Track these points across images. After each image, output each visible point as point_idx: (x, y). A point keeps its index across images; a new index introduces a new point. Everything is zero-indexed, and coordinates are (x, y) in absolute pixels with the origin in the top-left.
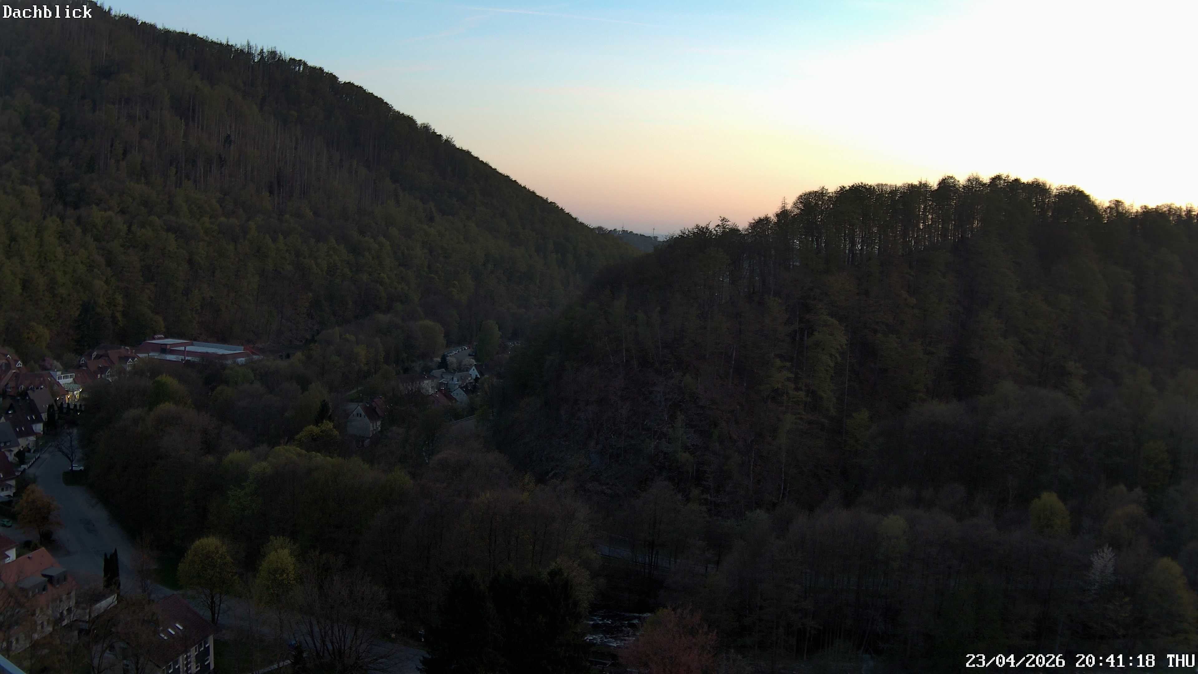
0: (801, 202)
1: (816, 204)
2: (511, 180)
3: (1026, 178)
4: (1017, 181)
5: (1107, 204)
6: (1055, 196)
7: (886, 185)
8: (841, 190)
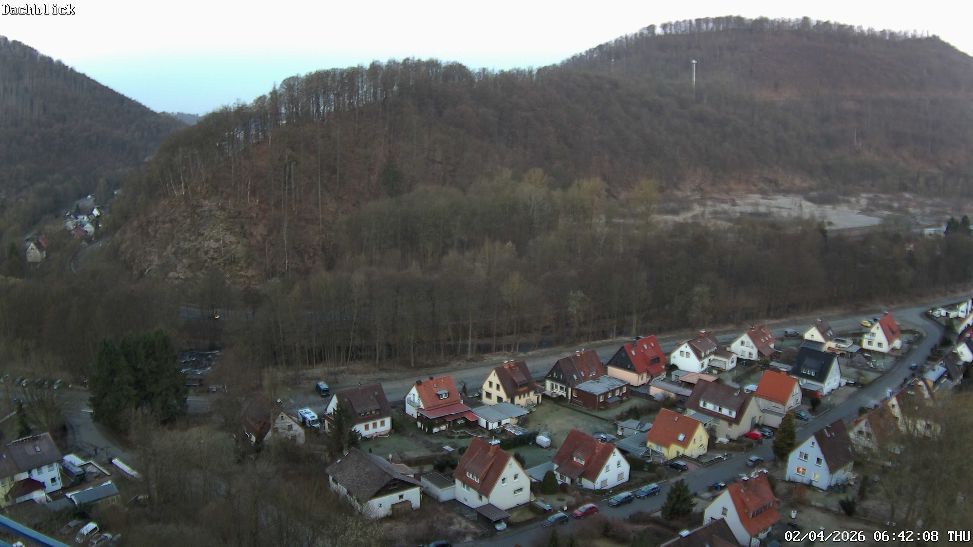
0: (285, 84)
1: (294, 84)
2: (109, 89)
3: (425, 58)
4: (419, 60)
5: (477, 71)
6: (444, 67)
7: (337, 69)
8: (310, 74)
